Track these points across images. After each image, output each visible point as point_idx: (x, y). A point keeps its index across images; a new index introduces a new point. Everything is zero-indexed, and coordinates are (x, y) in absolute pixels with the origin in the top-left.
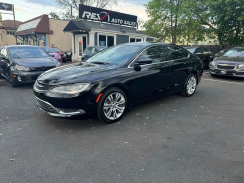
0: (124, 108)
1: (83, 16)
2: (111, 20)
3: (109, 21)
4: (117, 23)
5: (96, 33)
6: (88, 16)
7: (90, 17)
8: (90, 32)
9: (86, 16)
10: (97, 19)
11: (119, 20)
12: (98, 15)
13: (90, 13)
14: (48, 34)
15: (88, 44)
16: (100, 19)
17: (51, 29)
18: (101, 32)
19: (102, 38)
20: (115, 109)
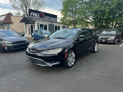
0: (74, 60)
1: (31, 15)
2: (45, 17)
3: (44, 17)
4: (48, 18)
5: (38, 23)
6: (33, 15)
7: (34, 15)
8: (35, 23)
9: (32, 15)
10: (38, 16)
11: (49, 17)
12: (38, 14)
13: (34, 13)
14: (10, 23)
15: (34, 28)
16: (39, 16)
17: (12, 21)
18: (41, 23)
19: (41, 26)
20: (71, 60)
